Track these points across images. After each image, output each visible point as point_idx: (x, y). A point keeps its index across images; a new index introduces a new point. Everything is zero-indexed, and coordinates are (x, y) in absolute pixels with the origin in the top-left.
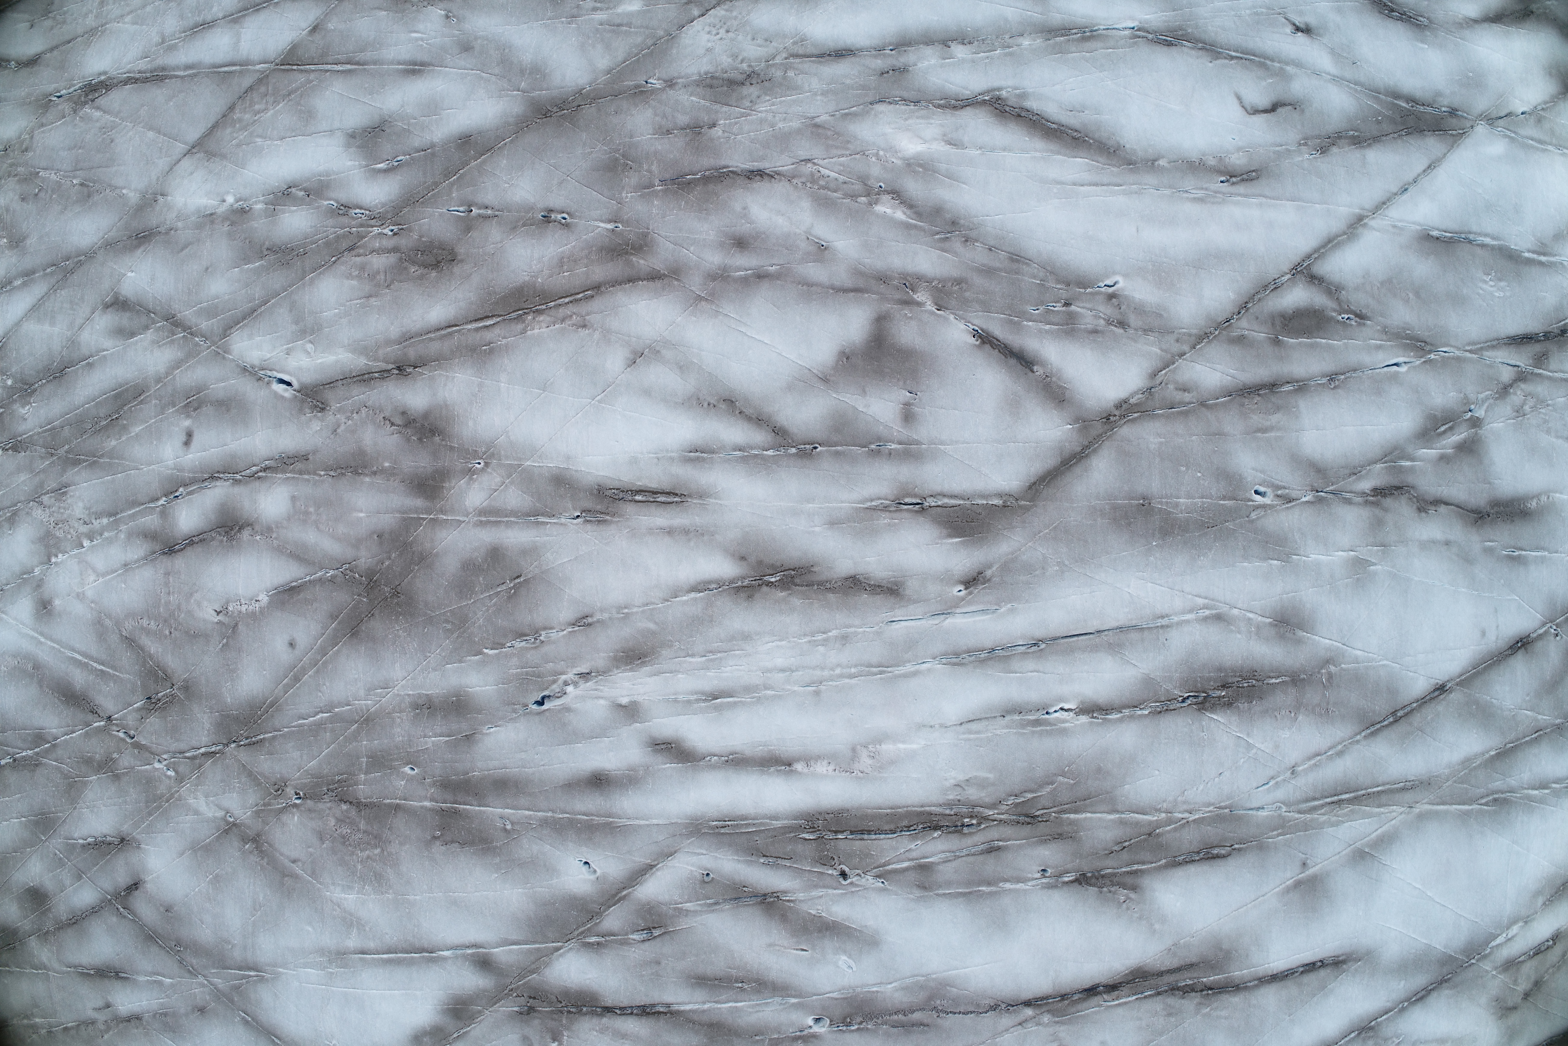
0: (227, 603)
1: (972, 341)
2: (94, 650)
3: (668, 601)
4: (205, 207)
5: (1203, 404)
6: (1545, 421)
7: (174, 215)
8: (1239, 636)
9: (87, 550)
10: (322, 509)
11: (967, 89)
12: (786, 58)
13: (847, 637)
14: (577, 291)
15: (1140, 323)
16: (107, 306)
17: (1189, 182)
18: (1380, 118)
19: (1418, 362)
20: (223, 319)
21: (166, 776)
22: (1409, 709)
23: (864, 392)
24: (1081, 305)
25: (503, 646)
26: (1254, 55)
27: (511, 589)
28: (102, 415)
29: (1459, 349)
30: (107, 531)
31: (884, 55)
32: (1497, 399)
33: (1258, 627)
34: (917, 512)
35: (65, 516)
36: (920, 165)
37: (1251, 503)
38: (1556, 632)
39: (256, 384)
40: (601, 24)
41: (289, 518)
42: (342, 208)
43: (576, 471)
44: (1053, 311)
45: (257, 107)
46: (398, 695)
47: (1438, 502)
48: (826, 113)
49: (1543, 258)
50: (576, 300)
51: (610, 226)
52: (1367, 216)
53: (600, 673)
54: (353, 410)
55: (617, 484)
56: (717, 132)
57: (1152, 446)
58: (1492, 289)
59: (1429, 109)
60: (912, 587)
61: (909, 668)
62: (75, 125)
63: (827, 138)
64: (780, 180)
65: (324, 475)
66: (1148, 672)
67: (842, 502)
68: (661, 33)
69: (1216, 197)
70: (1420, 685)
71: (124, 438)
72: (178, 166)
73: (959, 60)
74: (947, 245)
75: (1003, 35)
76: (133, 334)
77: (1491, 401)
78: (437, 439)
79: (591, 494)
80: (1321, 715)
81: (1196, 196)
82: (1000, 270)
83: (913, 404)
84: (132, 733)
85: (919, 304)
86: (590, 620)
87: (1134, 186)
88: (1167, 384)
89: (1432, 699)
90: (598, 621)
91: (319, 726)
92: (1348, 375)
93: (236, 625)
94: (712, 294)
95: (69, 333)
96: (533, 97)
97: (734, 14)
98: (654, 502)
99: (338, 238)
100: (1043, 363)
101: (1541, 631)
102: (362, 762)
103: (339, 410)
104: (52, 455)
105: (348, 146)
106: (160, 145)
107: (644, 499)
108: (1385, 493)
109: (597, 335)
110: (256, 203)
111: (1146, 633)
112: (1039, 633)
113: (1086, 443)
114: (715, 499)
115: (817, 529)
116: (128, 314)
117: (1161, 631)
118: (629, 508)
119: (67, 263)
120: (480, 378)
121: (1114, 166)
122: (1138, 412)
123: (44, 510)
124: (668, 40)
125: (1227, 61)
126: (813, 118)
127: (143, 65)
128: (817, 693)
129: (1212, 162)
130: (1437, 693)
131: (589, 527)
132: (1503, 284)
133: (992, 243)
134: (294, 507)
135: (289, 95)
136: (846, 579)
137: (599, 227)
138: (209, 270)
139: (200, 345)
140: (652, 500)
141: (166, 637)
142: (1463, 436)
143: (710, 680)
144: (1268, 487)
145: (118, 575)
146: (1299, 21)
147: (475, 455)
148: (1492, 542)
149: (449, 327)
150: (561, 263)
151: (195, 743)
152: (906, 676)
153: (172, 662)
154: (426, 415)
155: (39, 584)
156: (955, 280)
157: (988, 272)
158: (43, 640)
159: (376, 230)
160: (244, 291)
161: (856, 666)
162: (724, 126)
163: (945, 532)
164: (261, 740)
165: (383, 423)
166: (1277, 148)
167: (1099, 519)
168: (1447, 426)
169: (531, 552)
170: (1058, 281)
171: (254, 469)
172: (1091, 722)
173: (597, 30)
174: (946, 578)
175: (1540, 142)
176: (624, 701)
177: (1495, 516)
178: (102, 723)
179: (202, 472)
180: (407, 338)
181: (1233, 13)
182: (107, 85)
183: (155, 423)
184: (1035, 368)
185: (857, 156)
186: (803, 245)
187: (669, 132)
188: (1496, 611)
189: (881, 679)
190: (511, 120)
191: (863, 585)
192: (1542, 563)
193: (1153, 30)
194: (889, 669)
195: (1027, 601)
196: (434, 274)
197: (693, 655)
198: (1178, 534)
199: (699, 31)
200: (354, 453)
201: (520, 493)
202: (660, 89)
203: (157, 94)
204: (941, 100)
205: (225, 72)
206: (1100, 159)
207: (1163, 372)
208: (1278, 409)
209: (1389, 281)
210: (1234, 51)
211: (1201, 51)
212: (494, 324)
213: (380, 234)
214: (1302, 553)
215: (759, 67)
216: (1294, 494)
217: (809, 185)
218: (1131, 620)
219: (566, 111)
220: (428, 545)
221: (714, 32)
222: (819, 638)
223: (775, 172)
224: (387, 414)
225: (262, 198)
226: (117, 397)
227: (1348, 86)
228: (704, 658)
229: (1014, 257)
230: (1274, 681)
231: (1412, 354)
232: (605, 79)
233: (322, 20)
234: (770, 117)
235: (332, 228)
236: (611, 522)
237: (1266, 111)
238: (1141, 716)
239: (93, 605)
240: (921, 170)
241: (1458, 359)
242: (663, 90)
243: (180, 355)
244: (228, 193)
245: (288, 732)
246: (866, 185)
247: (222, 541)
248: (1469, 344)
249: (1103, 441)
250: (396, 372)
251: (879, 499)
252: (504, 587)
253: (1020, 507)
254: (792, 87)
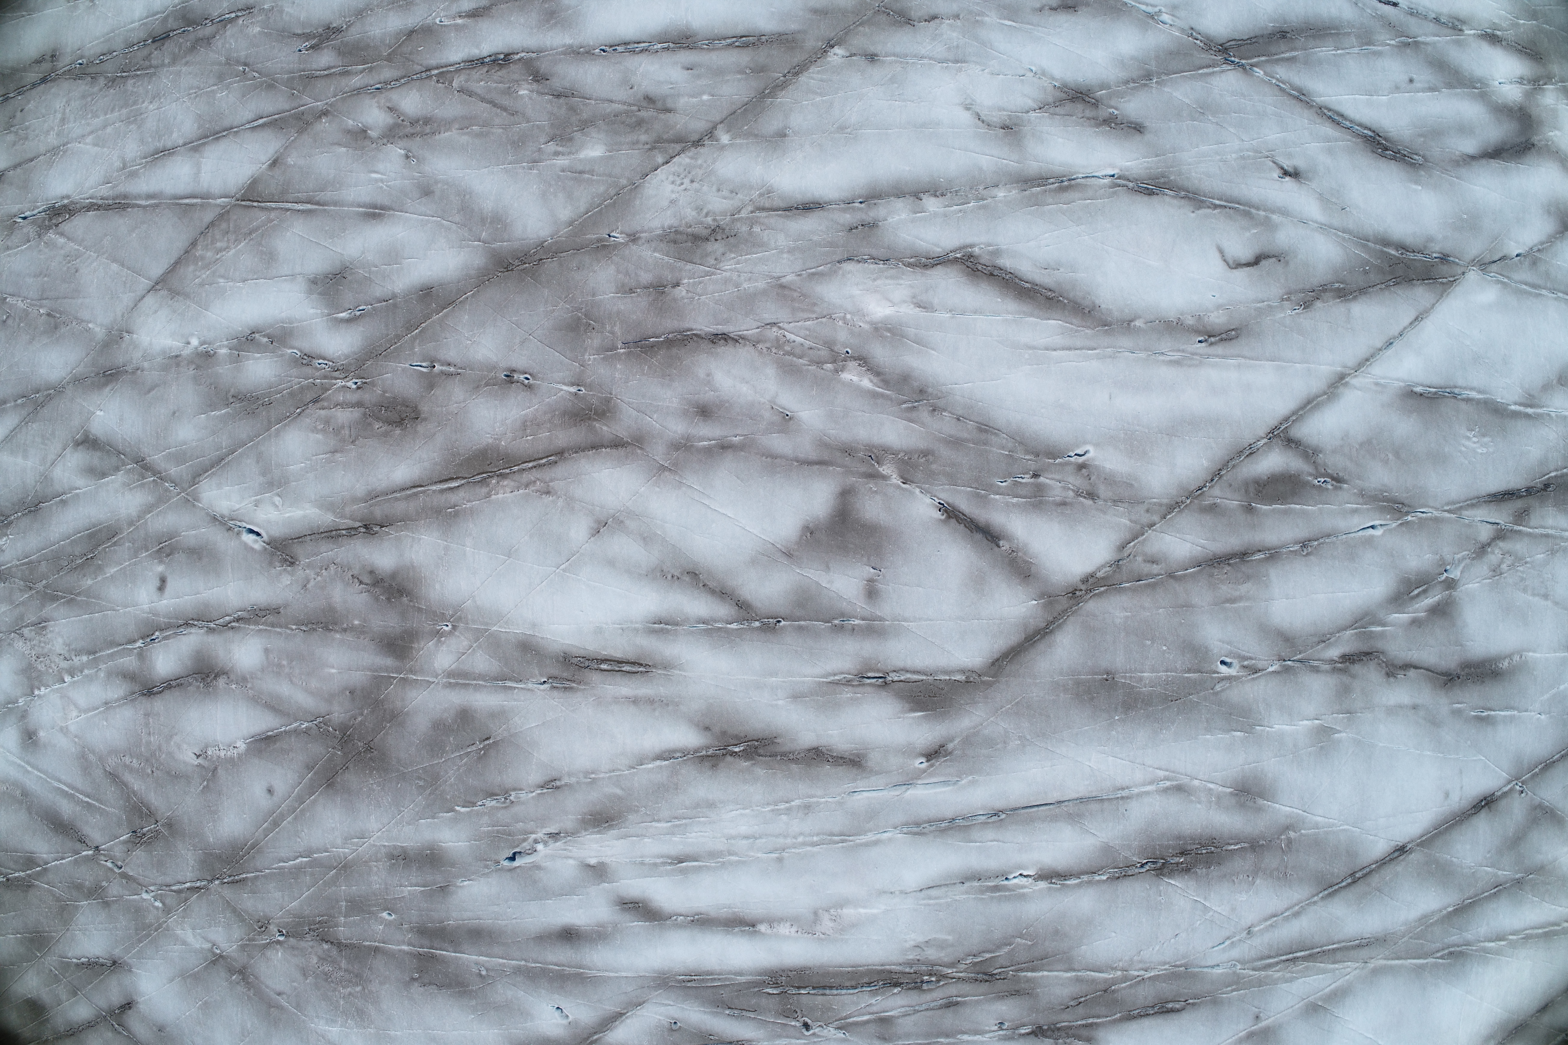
0: (207, 747)
1: (938, 515)
2: (79, 782)
3: (634, 768)
4: (171, 348)
5: (1171, 576)
6: (1522, 579)
7: (140, 354)
8: (1199, 806)
9: (69, 686)
10: (294, 663)
11: (938, 246)
12: (752, 212)
13: (809, 806)
14: (540, 456)
15: (1110, 494)
16: (78, 444)
17: (1166, 344)
18: (1367, 268)
19: (1394, 525)
20: (191, 465)
21: (154, 907)
22: (1368, 870)
23: (828, 568)
24: (1050, 476)
25: (474, 804)
26: (1239, 204)
27: (481, 750)
28: (77, 553)
29: (1437, 509)
30: (87, 669)
31: (853, 209)
32: (1474, 559)
33: (1219, 798)
34: (879, 686)
35: (46, 650)
36: (889, 330)
37: (1216, 675)
38: (1521, 789)
39: (226, 534)
40: (563, 171)
41: (263, 670)
42: (305, 357)
43: (542, 638)
44: (1020, 483)
45: (219, 245)
46: (374, 845)
47: (1407, 666)
48: (793, 273)
49: (1530, 411)
50: (540, 466)
51: (573, 389)
52: (1349, 375)
53: (568, 834)
54: (322, 566)
55: (582, 653)
56: (681, 292)
57: (1118, 621)
58: (1475, 445)
59: (1419, 256)
60: (874, 759)
61: (870, 837)
62: (40, 251)
63: (793, 300)
64: (745, 345)
65: (296, 629)
66: (1107, 840)
67: (805, 676)
68: (624, 182)
69: (1192, 359)
70: (1380, 847)
71: (99, 578)
72: (142, 302)
73: (931, 214)
74: (914, 415)
75: (977, 185)
76: (104, 475)
77: (1468, 561)
78: (405, 599)
79: (558, 661)
80: (1279, 878)
81: (1172, 358)
82: (967, 440)
83: (876, 581)
84: (119, 863)
85: (885, 478)
86: (558, 783)
87: (1109, 350)
88: (1135, 556)
89: (1391, 860)
90: (566, 785)
91: (299, 870)
92: (1321, 540)
93: (216, 769)
94: (676, 464)
95: (42, 468)
96: (494, 249)
97: (700, 162)
98: (619, 671)
99: (302, 389)
100: (1009, 538)
101: (1506, 789)
102: (342, 906)
103: (309, 566)
104: (31, 588)
105: (310, 292)
106: (124, 279)
107: (609, 668)
108: (1354, 660)
109: (560, 502)
110: (220, 347)
111: (1106, 804)
112: (999, 804)
113: (1051, 619)
114: (680, 670)
115: (780, 702)
116: (98, 454)
117: (1121, 802)
118: (595, 677)
119: (37, 395)
120: (446, 541)
121: (1088, 327)
122: (1105, 586)
123: (25, 643)
124: (631, 190)
125: (1210, 211)
126: (779, 278)
127: (105, 191)
128: (780, 860)
129: (1190, 321)
130: (1396, 854)
131: (555, 693)
132: (1486, 439)
133: (960, 413)
134: (267, 658)
135: (250, 234)
136: (809, 750)
137: (562, 390)
138: (176, 415)
139: (170, 491)
140: (617, 669)
141: (148, 775)
142: (1436, 598)
143: (676, 845)
144: (1234, 657)
145: (100, 712)
146: (1287, 164)
147: (443, 617)
148: (1461, 704)
149: (414, 487)
150: (526, 426)
151: (180, 878)
152: (867, 845)
153: (155, 799)
154: (394, 575)
155: (24, 715)
156: (922, 452)
157: (955, 443)
158: (29, 769)
159: (340, 383)
160: (211, 438)
161: (818, 835)
162: (688, 286)
163: (907, 705)
164: (244, 879)
165: (351, 581)
166: (1259, 305)
167: (1062, 695)
168: (1421, 589)
169: (499, 715)
170: (1027, 452)
171: (227, 618)
172: (1050, 888)
173: (559, 177)
174: (908, 751)
175: (1534, 286)
176: (593, 861)
177: (1465, 678)
178: (91, 852)
179: (177, 618)
180: (373, 496)
181: (1218, 157)
182: (70, 210)
183: (129, 565)
184: (1001, 543)
185: (824, 320)
186: (767, 414)
187: (631, 291)
188: (1461, 772)
189: (843, 847)
190: (473, 272)
191: (826, 756)
192: (1511, 722)
193: (1134, 178)
194: (851, 838)
195: (988, 774)
196: (398, 431)
197: (659, 821)
198: (1141, 708)
199: (662, 181)
200: (324, 609)
201: (488, 657)
202: (623, 243)
203: (120, 223)
204: (912, 258)
205: (187, 205)
206: (1074, 321)
207: (1132, 544)
208: (1248, 578)
209: (1369, 442)
210: (1218, 199)
211: (1183, 201)
212: (458, 486)
213: (343, 387)
214: (1266, 724)
215: (724, 221)
216: (1260, 665)
217: (774, 350)
218: (1092, 792)
219: (527, 265)
220: (399, 704)
221: (678, 182)
222: (782, 807)
223: (740, 336)
224: (356, 572)
225: (226, 343)
226: (91, 536)
227: (1335, 234)
228: (669, 824)
229: (983, 427)
230: (1232, 847)
231: (1388, 516)
232: (566, 232)
233: (281, 154)
234: (735, 276)
235: (296, 379)
236: (577, 690)
237: (1248, 265)
238: (1099, 881)
239: (76, 740)
240: (889, 334)
241: (1436, 520)
242: (625, 244)
243: (150, 499)
244: (192, 335)
245: (269, 873)
246: (832, 350)
247: (198, 687)
248: (1448, 504)
249: (1068, 616)
250: (363, 530)
251: (842, 673)
252: (474, 748)
253: (983, 682)
254: (758, 244)
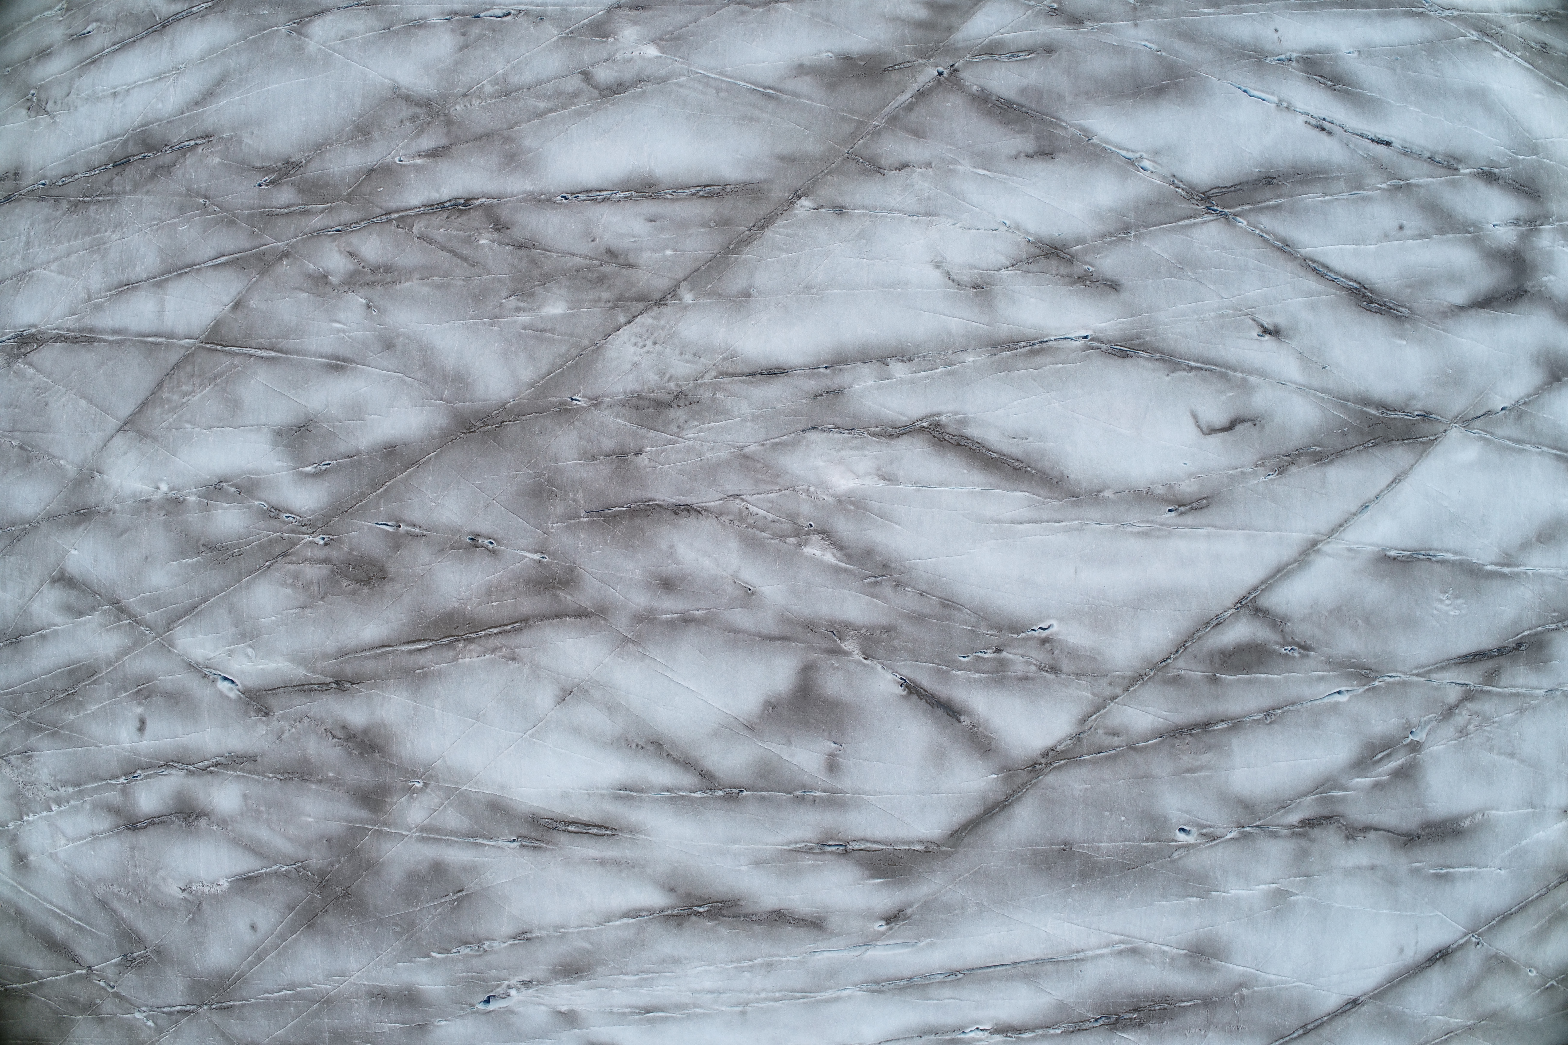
0: (191, 882)
1: (900, 691)
2: (71, 907)
3: (602, 925)
4: (141, 492)
5: (1132, 747)
6: (1489, 739)
7: (111, 496)
8: (1153, 967)
9: (56, 815)
10: (272, 810)
11: (904, 415)
12: (715, 377)
13: (772, 965)
14: (506, 622)
15: (1073, 668)
16: (55, 581)
17: (1135, 515)
18: (1346, 429)
19: (1361, 691)
20: (165, 611)
21: (147, 1026)
22: (1319, 1021)
23: (789, 743)
24: (1013, 651)
25: (449, 951)
26: (1215, 365)
27: (454, 901)
28: (58, 688)
29: (1405, 673)
30: (74, 800)
31: (818, 374)
32: (1440, 721)
33: (1173, 959)
34: (840, 854)
35: (33, 779)
36: (852, 503)
37: (1174, 843)
38: (1477, 941)
39: (202, 681)
40: (524, 329)
41: (242, 814)
42: (273, 510)
43: (511, 799)
44: (983, 658)
45: (184, 388)
46: (355, 984)
47: (1367, 829)
48: (756, 442)
49: (1506, 570)
50: (506, 632)
51: (537, 557)
52: (1322, 541)
53: (540, 982)
54: (296, 719)
55: (550, 815)
56: (643, 460)
57: (1077, 793)
58: (1447, 608)
59: (1400, 415)
60: (834, 922)
61: (830, 994)
62: (10, 380)
63: (756, 471)
64: (707, 517)
65: (273, 778)
66: (1061, 999)
67: (767, 844)
68: (586, 342)
69: (1161, 529)
70: (1332, 1001)
71: (81, 714)
72: (111, 442)
73: (897, 381)
74: (877, 590)
75: (945, 350)
76: (81, 614)
77: (1434, 723)
78: (377, 755)
79: (526, 821)
80: (1231, 1032)
81: (1141, 529)
82: (930, 616)
83: (837, 755)
84: (112, 984)
85: (847, 654)
86: (529, 935)
87: (1077, 522)
88: (1096, 729)
89: (1343, 1012)
90: (537, 937)
91: (284, 1001)
92: (1286, 708)
93: (201, 903)
94: (639, 636)
95: (21, 602)
96: (456, 409)
97: (662, 322)
98: (586, 833)
99: (270, 541)
100: (970, 714)
101: (1462, 941)
102: (325, 1036)
103: (283, 717)
104: (15, 718)
105: (275, 444)
106: (93, 416)
107: (576, 830)
108: (1313, 824)
109: (526, 670)
110: (189, 494)
111: (1061, 966)
112: (956, 965)
113: (1010, 791)
114: (645, 835)
115: (743, 868)
116: (75, 592)
117: (1076, 964)
118: (563, 838)
119: (13, 528)
120: (415, 702)
121: (1056, 499)
122: (1065, 759)
123: (13, 770)
124: (593, 351)
125: (1185, 373)
126: (742, 447)
127: (70, 322)
128: (743, 1013)
129: (1160, 490)
130: (1349, 1006)
131: (525, 852)
132: (1460, 601)
133: (923, 588)
134: (246, 804)
135: (215, 379)
136: (772, 912)
137: (526, 557)
138: (149, 560)
139: (146, 635)
140: (584, 831)
141: (136, 905)
142: (1400, 762)
143: (643, 996)
144: (1193, 826)
145: (87, 842)
146: (1267, 322)
147: (414, 775)
148: (1420, 862)
149: (383, 646)
150: (490, 592)
151: (171, 1001)
152: (828, 1001)
153: (143, 927)
154: (366, 731)
155: (14, 839)
156: (884, 628)
157: (918, 618)
158: (21, 889)
159: (308, 538)
160: (183, 586)
161: (780, 991)
162: (651, 454)
163: (867, 873)
164: (232, 1007)
165: (325, 735)
166: (1232, 472)
167: (1019, 864)
168: (1385, 753)
169: (471, 869)
170: (990, 627)
171: (206, 763)
172: (1005, 1041)
173: (520, 335)
174: (868, 915)
175: (1518, 441)
176: (564, 1009)
177: (1425, 837)
178: (84, 972)
179: (157, 759)
180: (343, 653)
181: (1196, 316)
182: (38, 340)
183: (109, 704)
184: (962, 718)
185: (787, 492)
186: (730, 589)
187: (594, 458)
188: (1417, 928)
189: (804, 1003)
190: (435, 432)
191: (788, 918)
192: (1470, 878)
193: (1108, 340)
194: (812, 995)
195: (945, 937)
196: (366, 590)
197: (626, 974)
198: (1098, 877)
199: (624, 342)
200: (299, 760)
201: (459, 815)
202: (585, 408)
203: (87, 358)
204: (877, 427)
205: (152, 343)
206: (1042, 492)
207: (1094, 717)
208: (1210, 748)
209: (1339, 609)
210: (1194, 361)
211: (1157, 363)
212: (426, 648)
213: (311, 542)
214: (1222, 889)
215: (687, 387)
216: (1218, 832)
217: (736, 523)
218: (1047, 954)
219: (490, 427)
220: (374, 854)
221: (641, 344)
222: (745, 964)
223: (702, 508)
224: (329, 727)
225: (194, 490)
226: (71, 672)
227: (1314, 395)
228: (637, 977)
229: (946, 602)
230: (1185, 1004)
231: (1355, 683)
232: (528, 394)
233: (243, 296)
234: (697, 445)
235: (265, 531)
236: (546, 850)
237: (1223, 430)
238: (1053, 1035)
239: (66, 867)
240: (853, 508)
241: (1404, 684)
242: (587, 409)
243: (127, 642)
244: (161, 480)
245: (255, 1003)
246: (795, 524)
247: (181, 826)
248: (1416, 668)
249: (1027, 789)
250: (334, 686)
251: (804, 842)
252: (447, 899)
253: (942, 852)
254: (721, 412)
